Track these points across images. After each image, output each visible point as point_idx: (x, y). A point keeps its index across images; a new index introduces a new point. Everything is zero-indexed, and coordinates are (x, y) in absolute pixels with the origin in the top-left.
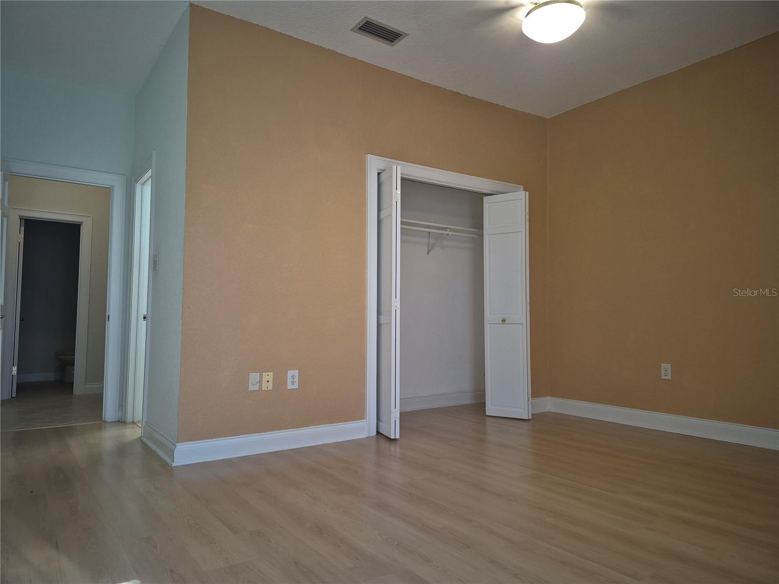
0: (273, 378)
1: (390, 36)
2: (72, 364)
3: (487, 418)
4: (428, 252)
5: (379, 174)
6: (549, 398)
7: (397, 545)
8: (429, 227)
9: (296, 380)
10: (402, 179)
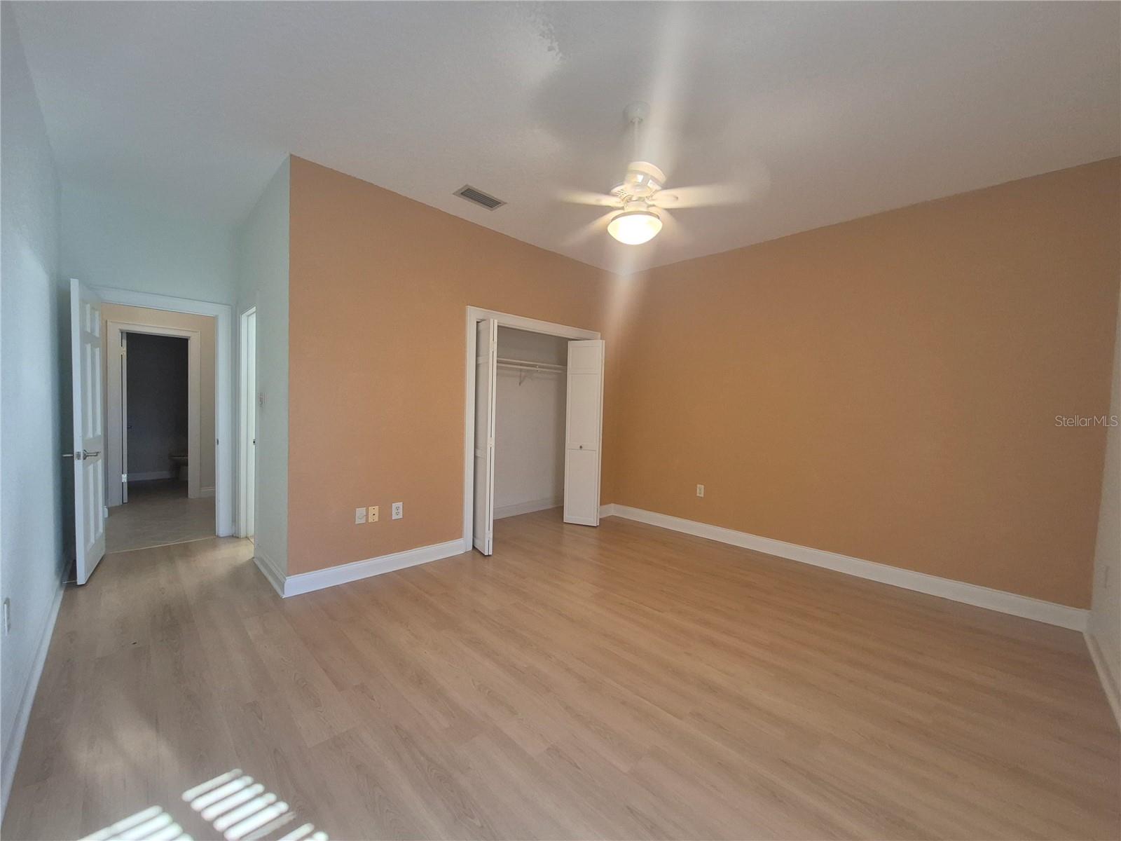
0: (379, 512)
1: (490, 203)
2: (187, 464)
3: (564, 525)
4: (520, 384)
5: (478, 322)
6: (612, 505)
7: (489, 692)
8: (521, 365)
9: (401, 511)
10: (498, 326)
